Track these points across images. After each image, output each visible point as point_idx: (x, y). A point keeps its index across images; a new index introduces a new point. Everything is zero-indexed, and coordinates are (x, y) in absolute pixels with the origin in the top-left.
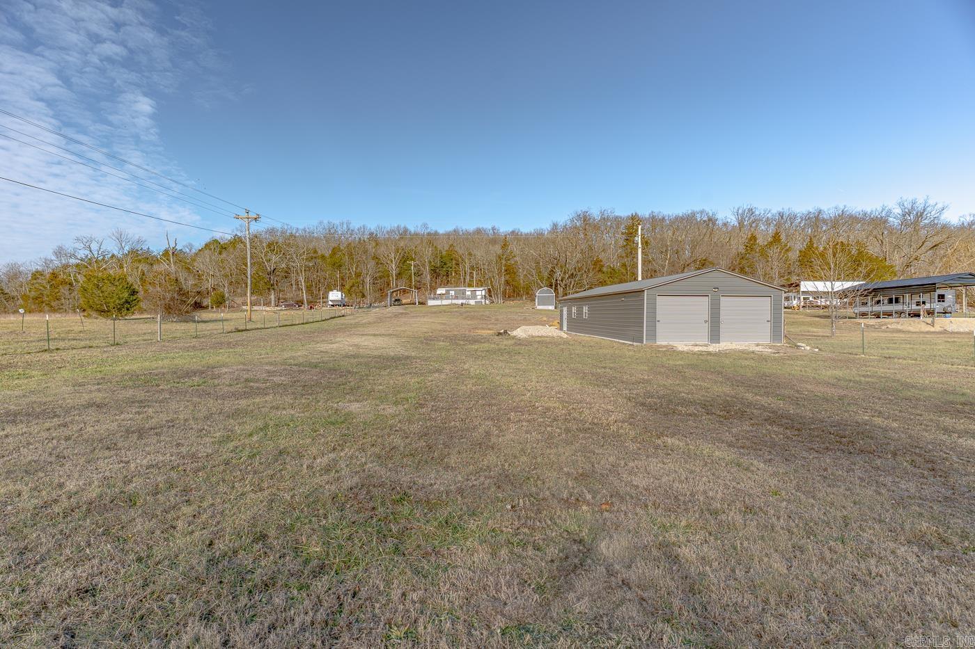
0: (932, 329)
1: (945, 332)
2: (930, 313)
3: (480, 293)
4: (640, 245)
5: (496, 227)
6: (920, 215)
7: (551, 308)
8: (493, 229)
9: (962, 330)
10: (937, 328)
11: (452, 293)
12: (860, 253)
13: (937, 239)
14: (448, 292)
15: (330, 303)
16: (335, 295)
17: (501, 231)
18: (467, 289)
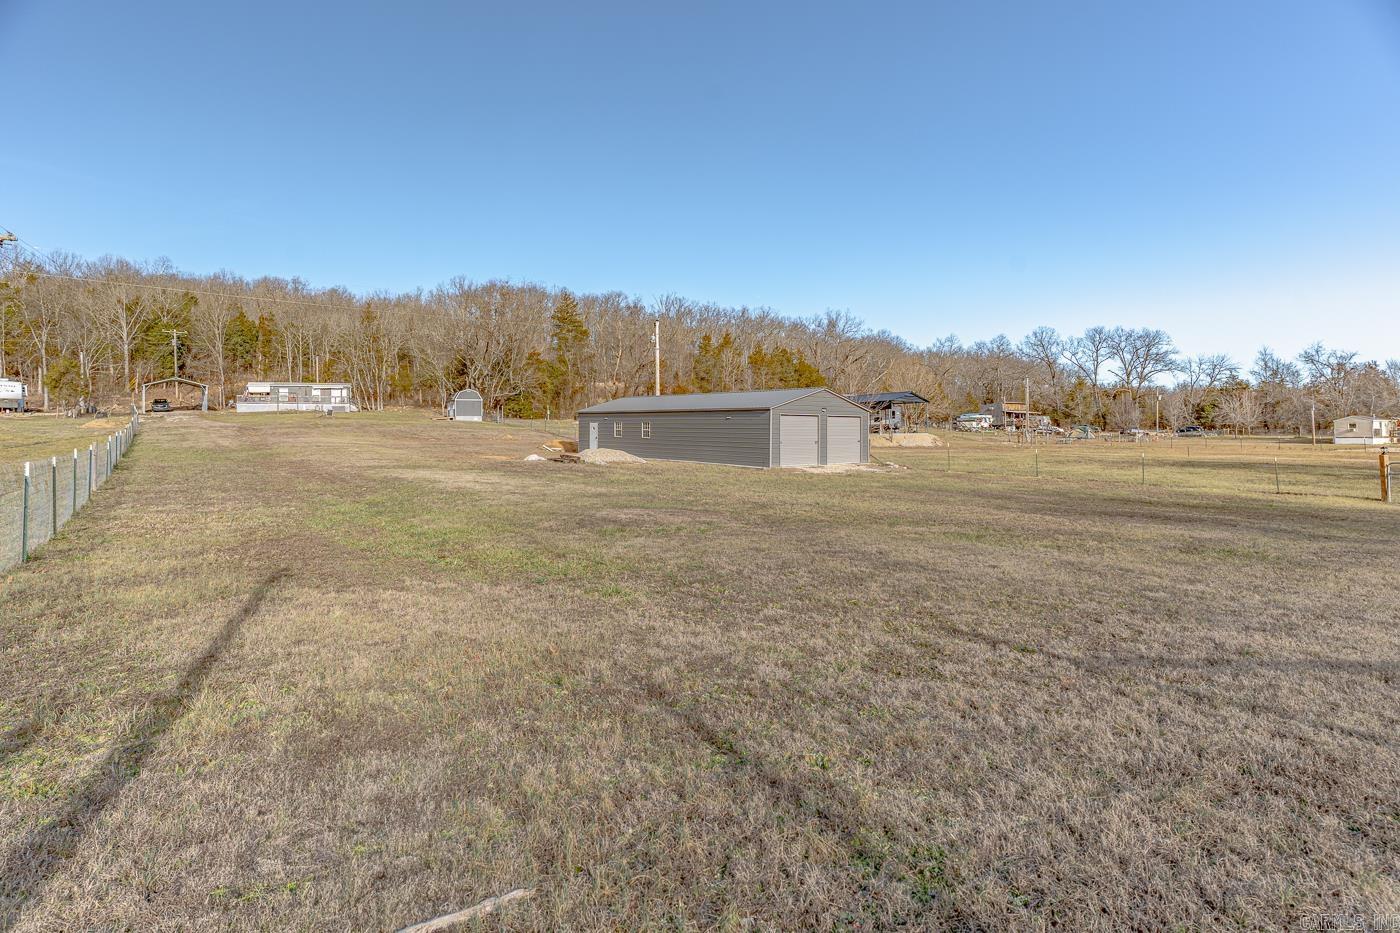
0: (891, 445)
1: (900, 447)
2: (887, 428)
3: (339, 393)
4: (658, 347)
5: (302, 279)
6: (832, 324)
7: (477, 419)
8: (295, 281)
9: (911, 445)
10: (894, 444)
11: (284, 391)
12: (801, 363)
13: (858, 354)
14: (275, 390)
17: (311, 286)
18: (315, 386)
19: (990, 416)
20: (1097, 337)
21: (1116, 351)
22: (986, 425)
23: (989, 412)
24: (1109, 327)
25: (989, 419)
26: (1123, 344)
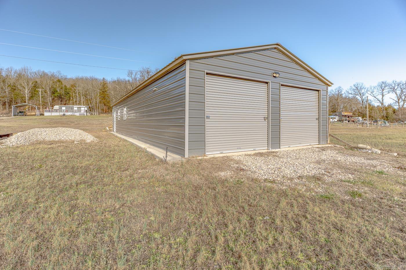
3: (84, 109)
11: (64, 108)
18: (75, 106)
19: (338, 117)
20: (383, 86)
21: (394, 90)
22: (336, 120)
23: (336, 115)
24: (389, 81)
25: (337, 118)
26: (396, 88)
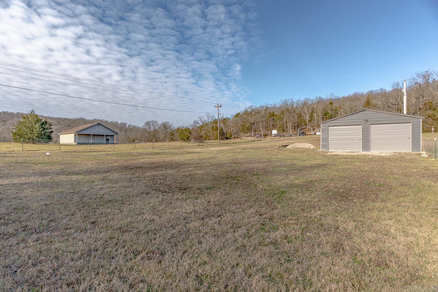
15: (273, 135)
16: (275, 132)
